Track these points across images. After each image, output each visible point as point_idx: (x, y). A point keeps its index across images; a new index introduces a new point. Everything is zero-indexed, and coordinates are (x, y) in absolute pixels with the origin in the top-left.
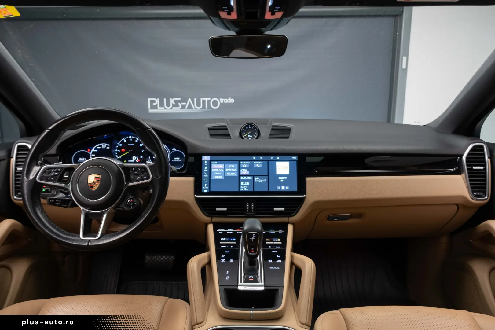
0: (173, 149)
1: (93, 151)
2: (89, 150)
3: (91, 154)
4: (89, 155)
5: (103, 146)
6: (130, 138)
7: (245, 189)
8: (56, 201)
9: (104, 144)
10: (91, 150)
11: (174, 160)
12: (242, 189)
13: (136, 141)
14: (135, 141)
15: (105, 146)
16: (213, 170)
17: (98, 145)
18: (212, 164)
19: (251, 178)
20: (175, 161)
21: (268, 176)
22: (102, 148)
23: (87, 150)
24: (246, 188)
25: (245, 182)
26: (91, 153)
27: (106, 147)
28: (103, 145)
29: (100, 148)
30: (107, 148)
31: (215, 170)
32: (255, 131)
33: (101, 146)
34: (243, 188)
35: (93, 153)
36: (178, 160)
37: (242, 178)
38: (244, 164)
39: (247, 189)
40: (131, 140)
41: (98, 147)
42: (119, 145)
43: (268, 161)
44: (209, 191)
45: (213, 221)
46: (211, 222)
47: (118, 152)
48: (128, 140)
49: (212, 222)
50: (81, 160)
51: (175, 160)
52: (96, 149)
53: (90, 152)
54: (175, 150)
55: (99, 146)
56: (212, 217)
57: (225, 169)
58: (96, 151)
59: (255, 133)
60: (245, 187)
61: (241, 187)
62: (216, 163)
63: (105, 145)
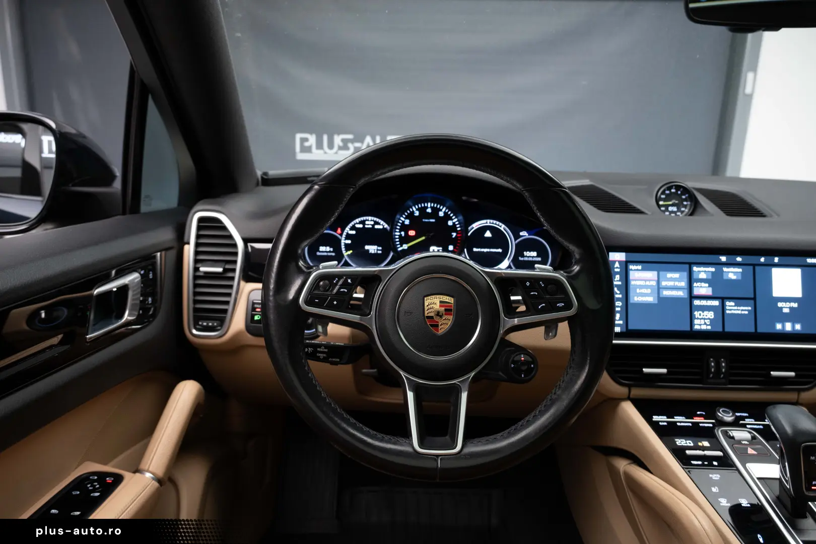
0: (521, 234)
1: (347, 233)
2: (339, 231)
3: (343, 239)
4: (340, 241)
5: (367, 223)
6: (427, 208)
7: (704, 327)
8: (318, 349)
9: (370, 218)
10: (343, 231)
11: (523, 256)
12: (697, 327)
13: (441, 214)
14: (438, 214)
15: (372, 223)
16: (633, 283)
17: (357, 220)
18: (632, 270)
19: (716, 303)
20: (526, 259)
21: (754, 299)
22: (366, 226)
23: (336, 231)
24: (707, 325)
25: (703, 312)
26: (344, 236)
27: (373, 226)
28: (368, 220)
29: (361, 226)
30: (377, 227)
31: (638, 283)
32: (686, 200)
33: (363, 222)
34: (700, 325)
35: (348, 237)
36: (533, 257)
37: (697, 302)
38: (702, 272)
39: (709, 327)
40: (429, 210)
41: (357, 223)
42: (403, 222)
43: (754, 265)
44: (624, 330)
45: (631, 396)
46: (626, 396)
47: (400, 236)
48: (422, 210)
49: (629, 398)
50: (322, 252)
51: (526, 256)
52: (353, 228)
53: (341, 235)
54: (526, 236)
55: (360, 223)
56: (630, 387)
57: (658, 282)
58: (354, 232)
59: (685, 203)
60: (705, 324)
61: (696, 322)
62: (640, 267)
63: (371, 220)
